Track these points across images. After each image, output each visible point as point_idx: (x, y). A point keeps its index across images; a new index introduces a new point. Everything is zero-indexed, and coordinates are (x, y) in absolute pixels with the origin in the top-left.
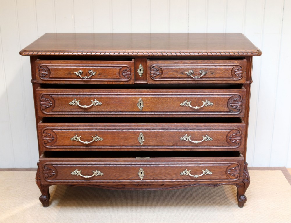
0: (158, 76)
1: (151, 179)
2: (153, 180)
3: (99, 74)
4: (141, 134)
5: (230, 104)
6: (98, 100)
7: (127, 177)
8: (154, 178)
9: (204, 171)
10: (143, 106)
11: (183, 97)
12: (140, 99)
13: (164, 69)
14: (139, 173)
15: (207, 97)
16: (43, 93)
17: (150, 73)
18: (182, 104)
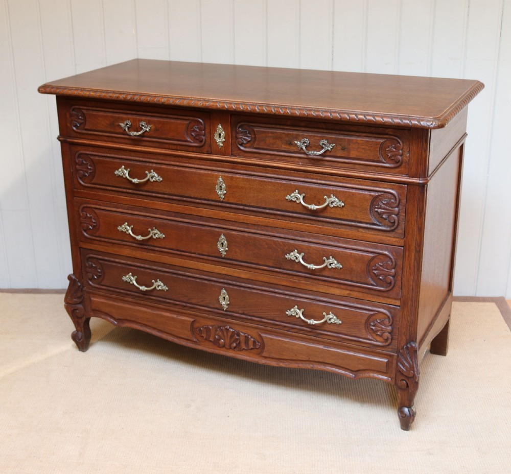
0: (249, 145)
1: (240, 312)
2: (244, 314)
3: (156, 130)
4: (222, 237)
5: (376, 210)
6: (157, 173)
7: (202, 301)
8: (245, 312)
9: (327, 315)
10: (225, 192)
11: (291, 184)
12: (221, 180)
13: (258, 131)
14: (221, 299)
15: (333, 191)
16: (79, 151)
17: (236, 137)
18: (288, 197)
